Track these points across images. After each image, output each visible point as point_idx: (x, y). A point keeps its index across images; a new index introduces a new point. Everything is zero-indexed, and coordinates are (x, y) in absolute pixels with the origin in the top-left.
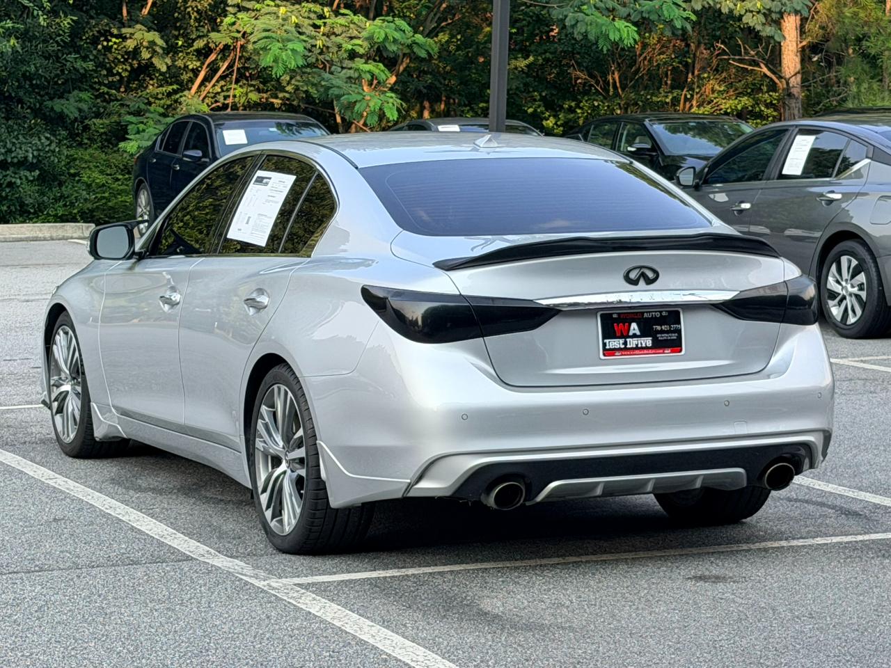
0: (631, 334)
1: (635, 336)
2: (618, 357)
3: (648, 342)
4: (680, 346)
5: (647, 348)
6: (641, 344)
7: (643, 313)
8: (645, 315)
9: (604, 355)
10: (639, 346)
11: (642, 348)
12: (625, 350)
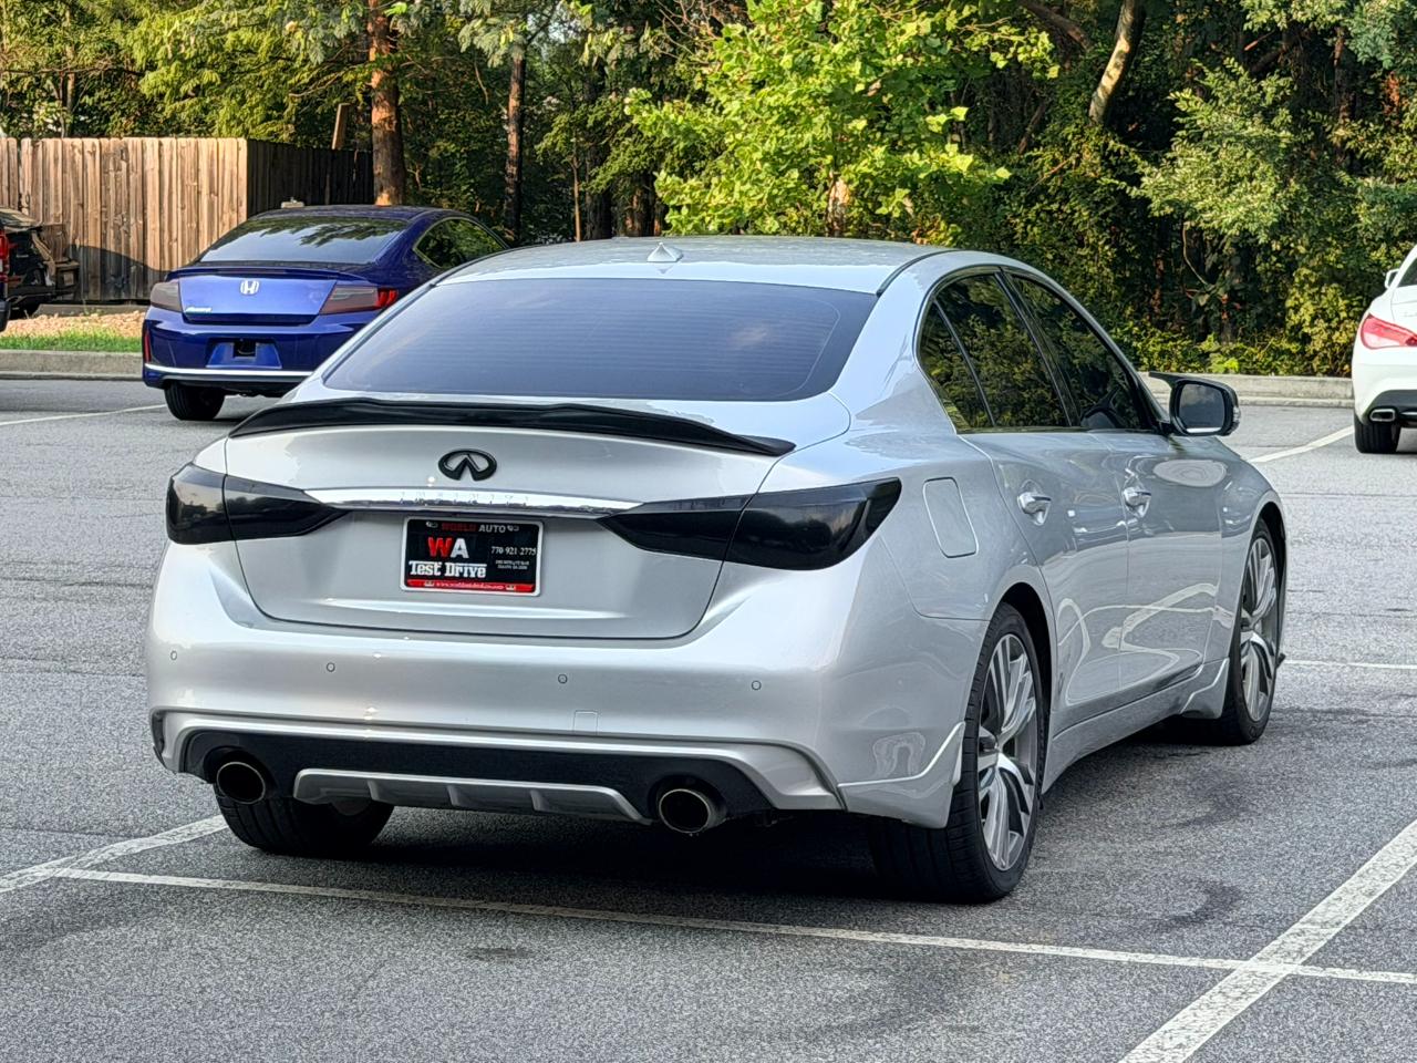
0: (453, 555)
1: (459, 559)
2: (429, 589)
3: (480, 570)
4: (533, 581)
5: (477, 580)
6: (469, 573)
7: (479, 524)
8: (482, 528)
9: (407, 584)
10: (466, 575)
11: (469, 580)
12: (442, 580)
